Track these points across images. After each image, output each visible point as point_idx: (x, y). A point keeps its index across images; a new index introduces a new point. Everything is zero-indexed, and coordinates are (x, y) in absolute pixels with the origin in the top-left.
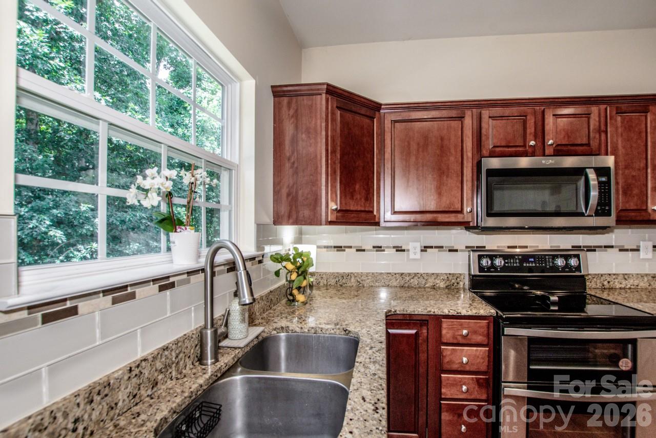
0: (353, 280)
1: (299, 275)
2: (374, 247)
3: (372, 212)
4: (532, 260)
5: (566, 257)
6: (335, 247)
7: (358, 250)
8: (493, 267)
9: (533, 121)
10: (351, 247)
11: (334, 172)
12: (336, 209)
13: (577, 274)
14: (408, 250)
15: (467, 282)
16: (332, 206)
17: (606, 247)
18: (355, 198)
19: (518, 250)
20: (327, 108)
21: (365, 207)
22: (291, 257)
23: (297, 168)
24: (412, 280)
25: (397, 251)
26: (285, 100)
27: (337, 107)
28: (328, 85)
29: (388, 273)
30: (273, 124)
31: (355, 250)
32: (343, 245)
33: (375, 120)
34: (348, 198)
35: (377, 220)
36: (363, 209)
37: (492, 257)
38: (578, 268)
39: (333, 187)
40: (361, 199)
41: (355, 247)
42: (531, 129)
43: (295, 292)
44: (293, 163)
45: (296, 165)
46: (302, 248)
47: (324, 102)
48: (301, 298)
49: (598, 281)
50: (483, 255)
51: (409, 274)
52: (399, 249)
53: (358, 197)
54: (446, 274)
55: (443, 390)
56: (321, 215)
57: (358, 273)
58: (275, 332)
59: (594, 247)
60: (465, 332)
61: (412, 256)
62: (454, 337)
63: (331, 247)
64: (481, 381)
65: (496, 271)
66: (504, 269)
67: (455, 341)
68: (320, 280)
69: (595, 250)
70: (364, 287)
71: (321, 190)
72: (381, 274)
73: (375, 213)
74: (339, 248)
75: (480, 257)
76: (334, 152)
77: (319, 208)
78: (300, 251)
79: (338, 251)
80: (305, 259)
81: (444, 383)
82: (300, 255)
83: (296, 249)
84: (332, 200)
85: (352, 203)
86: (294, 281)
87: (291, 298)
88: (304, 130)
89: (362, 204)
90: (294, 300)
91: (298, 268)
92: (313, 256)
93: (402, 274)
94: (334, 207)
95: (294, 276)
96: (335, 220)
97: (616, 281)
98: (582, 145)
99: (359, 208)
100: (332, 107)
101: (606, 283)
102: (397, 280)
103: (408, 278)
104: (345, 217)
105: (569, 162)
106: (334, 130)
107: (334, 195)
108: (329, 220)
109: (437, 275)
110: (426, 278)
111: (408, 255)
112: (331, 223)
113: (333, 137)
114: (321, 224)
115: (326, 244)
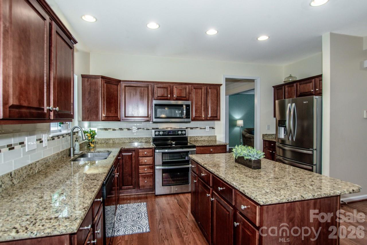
0: (111, 141)
1: (91, 138)
2: (119, 129)
3: (118, 117)
4: (172, 132)
5: (182, 131)
6: (104, 129)
7: (113, 130)
8: (159, 135)
9: (170, 89)
10: (110, 129)
11: (104, 104)
12: (105, 116)
13: (185, 136)
14: (132, 130)
15: (152, 140)
16: (104, 115)
17: (196, 128)
18: (111, 112)
19: (169, 129)
20: (101, 83)
21: (115, 115)
22: (89, 132)
23: (91, 102)
24: (133, 140)
25: (128, 130)
26: (86, 79)
27: (105, 83)
28: (102, 76)
29: (124, 138)
30: (81, 87)
31: (112, 130)
32: (107, 128)
33: (119, 86)
34: (109, 112)
35: (119, 119)
36: (114, 116)
37: (159, 131)
38: (185, 134)
39: (104, 109)
40: (113, 113)
41: (112, 129)
42: (169, 92)
43: (90, 143)
44: (90, 100)
45: (90, 101)
46: (92, 129)
47: (100, 81)
48: (92, 145)
49: (193, 139)
50: (156, 131)
51: (132, 138)
52: (129, 129)
53: (113, 112)
54: (145, 138)
55: (140, 171)
56: (99, 118)
57: (113, 138)
58: (86, 153)
59: (193, 128)
60: (146, 153)
61: (133, 132)
62: (143, 155)
63: (103, 129)
64: (151, 167)
65: (160, 136)
66: (163, 135)
67: (143, 156)
68: (98, 141)
69: (193, 129)
70: (115, 143)
71: (99, 110)
72: (122, 138)
73: (119, 117)
74: (106, 129)
75: (155, 131)
76: (104, 97)
77: (98, 116)
78: (92, 130)
79: (105, 130)
80: (94, 133)
81: (140, 169)
82: (92, 131)
83: (90, 129)
84: (103, 113)
85: (110, 114)
86: (90, 140)
87: (89, 146)
88: (93, 90)
89: (114, 114)
90: (90, 146)
91: (92, 136)
92: (96, 132)
93: (130, 138)
94: (104, 116)
95: (90, 138)
96: (104, 120)
97: (199, 138)
98: (184, 97)
99: (113, 116)
100: (103, 83)
101: (196, 139)
102: (128, 140)
103: (132, 140)
104: (108, 119)
105: (180, 102)
106: (104, 90)
107: (104, 112)
108: (102, 120)
109: (142, 138)
110: (138, 139)
111: (132, 131)
112: (103, 121)
113: (103, 93)
114: (99, 121)
115: (100, 128)
